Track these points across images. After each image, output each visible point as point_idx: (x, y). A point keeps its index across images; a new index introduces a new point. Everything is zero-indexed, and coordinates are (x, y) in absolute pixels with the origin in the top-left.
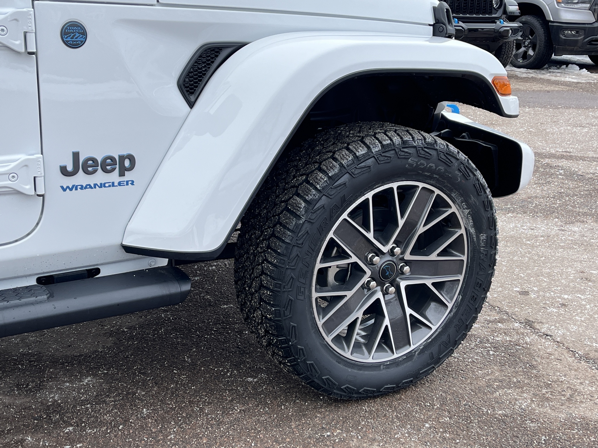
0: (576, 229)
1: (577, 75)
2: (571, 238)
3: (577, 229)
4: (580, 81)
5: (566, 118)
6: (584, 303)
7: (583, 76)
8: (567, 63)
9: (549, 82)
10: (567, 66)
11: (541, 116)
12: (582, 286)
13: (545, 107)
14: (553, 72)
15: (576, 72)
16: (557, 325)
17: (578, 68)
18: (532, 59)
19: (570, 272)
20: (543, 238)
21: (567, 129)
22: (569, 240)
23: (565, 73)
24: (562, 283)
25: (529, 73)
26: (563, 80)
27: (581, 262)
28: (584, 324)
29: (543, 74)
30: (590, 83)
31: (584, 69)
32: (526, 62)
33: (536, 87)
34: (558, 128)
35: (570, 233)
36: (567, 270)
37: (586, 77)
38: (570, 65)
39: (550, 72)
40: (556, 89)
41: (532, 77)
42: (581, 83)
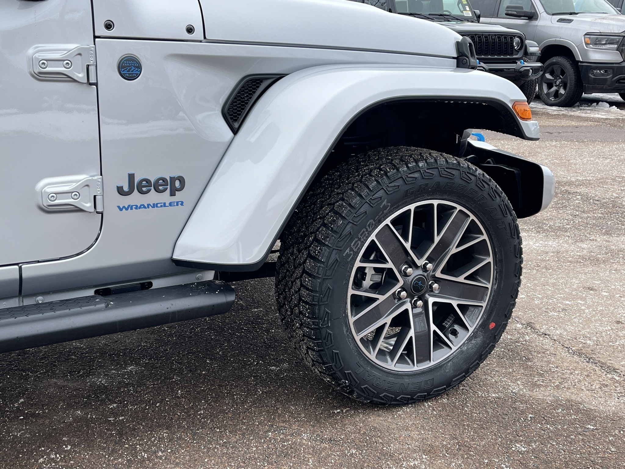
0: (584, 246)
1: (607, 112)
2: (578, 254)
3: (586, 246)
4: (608, 117)
5: (591, 150)
6: (583, 308)
7: (612, 113)
8: (597, 101)
9: (579, 118)
10: (597, 104)
11: (566, 149)
12: (584, 294)
13: (572, 141)
14: (584, 110)
15: (606, 109)
16: (556, 326)
17: (608, 105)
18: (564, 97)
19: (575, 282)
20: (552, 254)
21: (590, 160)
22: (577, 255)
23: (595, 111)
24: (566, 292)
25: (561, 110)
26: (592, 116)
27: (585, 274)
28: (581, 325)
29: (574, 111)
30: (618, 119)
31: (614, 107)
32: (558, 100)
33: (565, 123)
34: (581, 160)
35: (578, 250)
36: (572, 281)
37: (616, 113)
38: (600, 103)
39: (581, 110)
40: (585, 125)
41: (563, 114)
42: (610, 119)
